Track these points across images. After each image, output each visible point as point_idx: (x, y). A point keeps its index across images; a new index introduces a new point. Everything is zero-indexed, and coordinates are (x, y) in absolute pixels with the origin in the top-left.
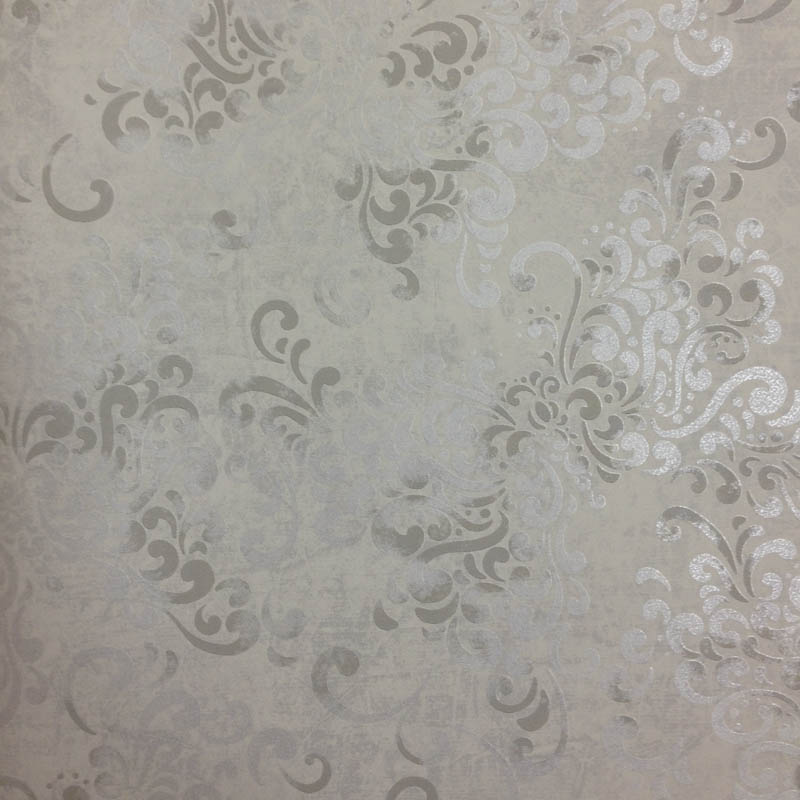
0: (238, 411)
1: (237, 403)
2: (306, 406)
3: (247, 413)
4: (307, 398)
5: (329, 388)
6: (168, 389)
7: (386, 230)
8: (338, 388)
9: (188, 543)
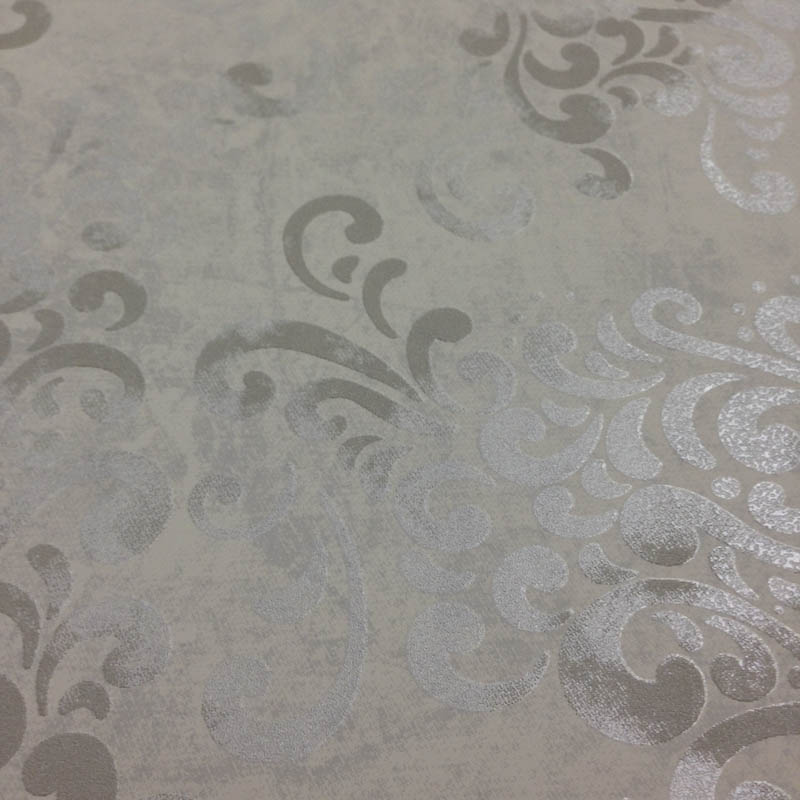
0: (237, 385)
1: (235, 371)
2: (394, 381)
3: (257, 390)
4: (397, 365)
5: (447, 347)
6: (84, 329)
7: (558, 95)
8: (466, 346)
9: (61, 685)
